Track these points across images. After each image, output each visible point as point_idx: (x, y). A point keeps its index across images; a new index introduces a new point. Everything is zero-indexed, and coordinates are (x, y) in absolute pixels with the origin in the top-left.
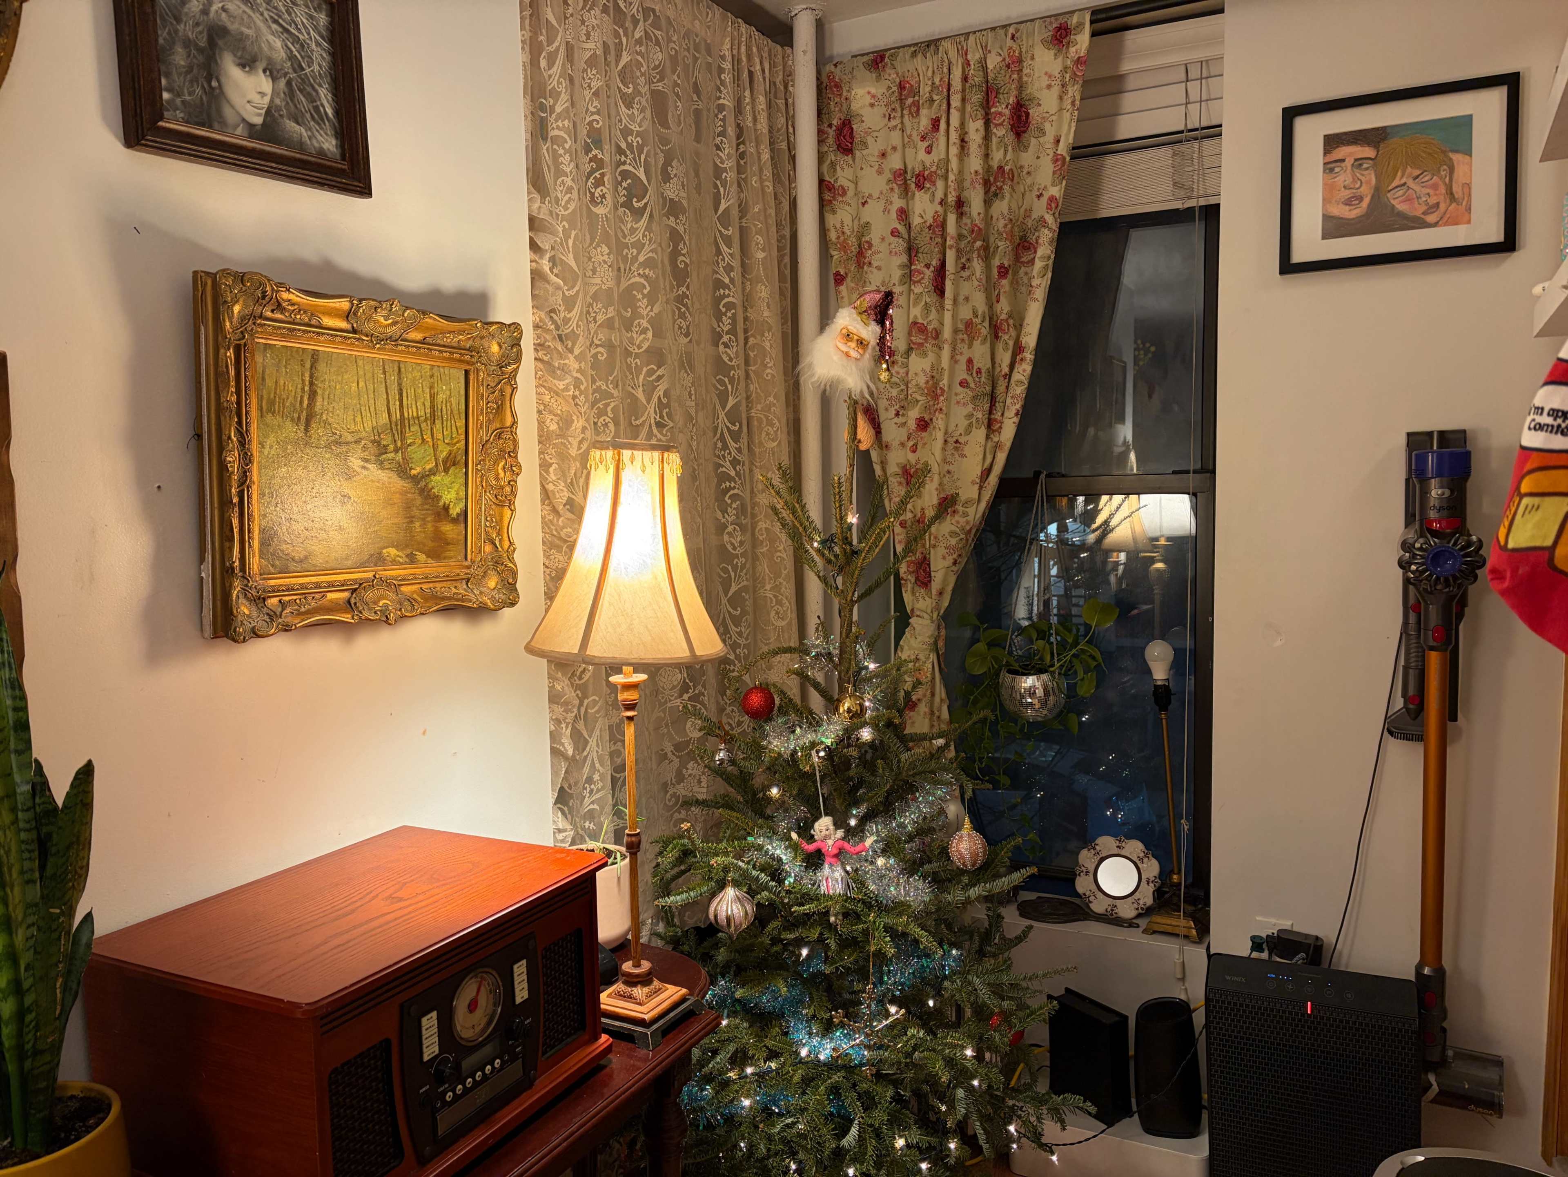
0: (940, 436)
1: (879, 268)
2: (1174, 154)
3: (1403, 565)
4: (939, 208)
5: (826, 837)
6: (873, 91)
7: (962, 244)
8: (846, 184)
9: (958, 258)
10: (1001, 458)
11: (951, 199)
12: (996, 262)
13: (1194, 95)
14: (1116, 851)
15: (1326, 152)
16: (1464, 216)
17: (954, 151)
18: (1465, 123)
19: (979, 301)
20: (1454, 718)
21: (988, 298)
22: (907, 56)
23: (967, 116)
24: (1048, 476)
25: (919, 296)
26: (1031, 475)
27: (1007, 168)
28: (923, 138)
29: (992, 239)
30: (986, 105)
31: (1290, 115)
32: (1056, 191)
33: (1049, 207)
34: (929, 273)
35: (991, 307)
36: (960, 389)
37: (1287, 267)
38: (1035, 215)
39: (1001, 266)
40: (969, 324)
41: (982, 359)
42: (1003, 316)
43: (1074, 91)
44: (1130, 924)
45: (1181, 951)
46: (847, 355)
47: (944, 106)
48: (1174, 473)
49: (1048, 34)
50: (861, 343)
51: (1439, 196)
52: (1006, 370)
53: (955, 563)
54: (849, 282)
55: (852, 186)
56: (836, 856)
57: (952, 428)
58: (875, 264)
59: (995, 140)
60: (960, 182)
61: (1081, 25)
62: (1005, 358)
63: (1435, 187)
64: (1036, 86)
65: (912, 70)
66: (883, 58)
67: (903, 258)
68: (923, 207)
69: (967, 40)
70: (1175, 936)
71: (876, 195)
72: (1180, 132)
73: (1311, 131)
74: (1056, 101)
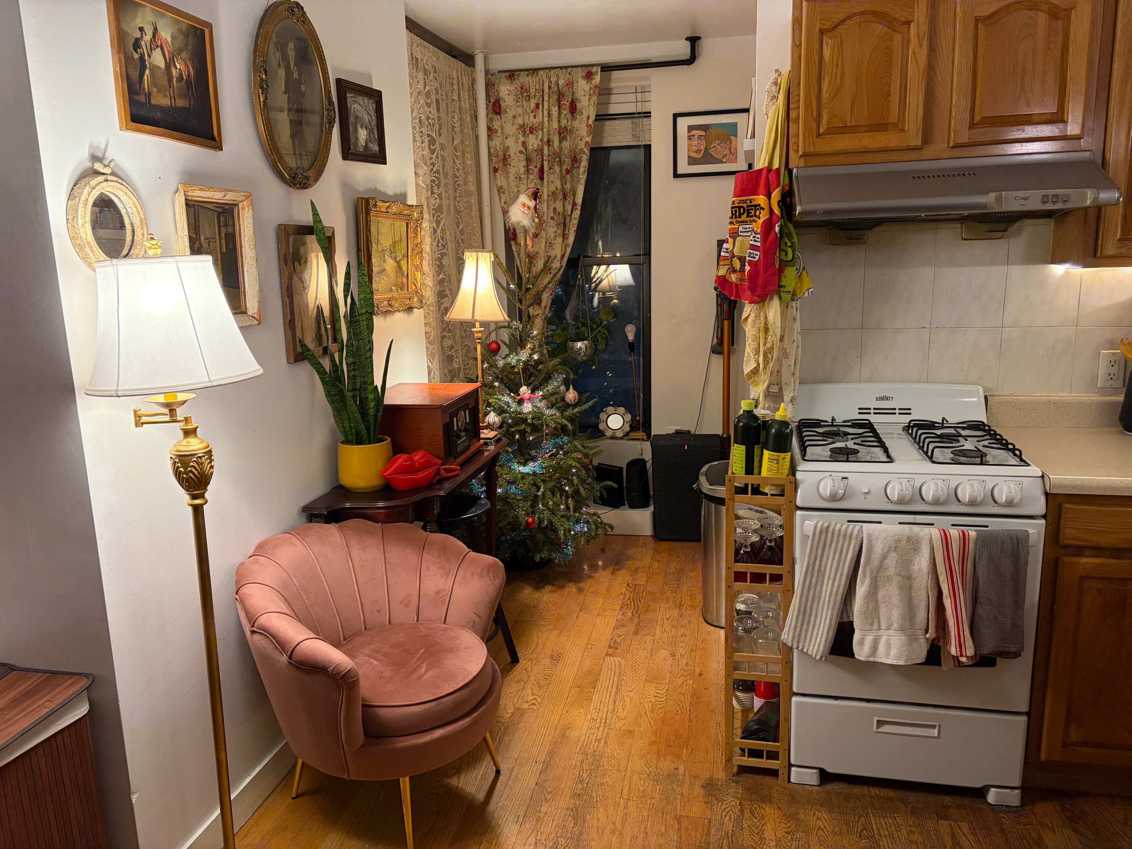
0: (544, 240)
1: (514, 167)
2: (632, 123)
3: (716, 289)
4: (540, 143)
5: (525, 393)
6: (509, 88)
7: (550, 158)
8: (497, 128)
9: (549, 164)
10: (569, 250)
11: (545, 139)
12: (564, 167)
13: (639, 99)
14: (614, 412)
15: (688, 132)
16: (735, 160)
17: (546, 119)
18: (735, 125)
19: (558, 183)
20: (733, 345)
21: (562, 182)
22: (525, 75)
23: (551, 105)
24: (584, 257)
25: (532, 180)
26: (576, 257)
27: (568, 128)
28: (532, 112)
29: (562, 157)
30: (559, 101)
31: (676, 116)
32: (588, 139)
33: (586, 145)
34: (536, 170)
35: (562, 186)
36: (550, 220)
37: (676, 175)
38: (579, 147)
39: (567, 169)
40: (554, 193)
41: (560, 209)
42: (568, 191)
43: (595, 98)
44: (622, 438)
45: (641, 444)
46: (524, 212)
47: (541, 99)
48: (634, 255)
49: (584, 74)
50: (528, 207)
51: (727, 152)
52: (569, 213)
53: (551, 295)
54: (500, 172)
55: (500, 129)
56: (529, 399)
57: (548, 237)
58: (512, 164)
59: (563, 115)
60: (548, 132)
61: (597, 72)
62: (569, 208)
63: (725, 148)
64: (579, 95)
65: (527, 82)
66: (514, 75)
67: (525, 163)
68: (533, 142)
69: (550, 72)
70: (639, 439)
71: (511, 134)
72: (634, 114)
73: (683, 123)
74: (587, 101)
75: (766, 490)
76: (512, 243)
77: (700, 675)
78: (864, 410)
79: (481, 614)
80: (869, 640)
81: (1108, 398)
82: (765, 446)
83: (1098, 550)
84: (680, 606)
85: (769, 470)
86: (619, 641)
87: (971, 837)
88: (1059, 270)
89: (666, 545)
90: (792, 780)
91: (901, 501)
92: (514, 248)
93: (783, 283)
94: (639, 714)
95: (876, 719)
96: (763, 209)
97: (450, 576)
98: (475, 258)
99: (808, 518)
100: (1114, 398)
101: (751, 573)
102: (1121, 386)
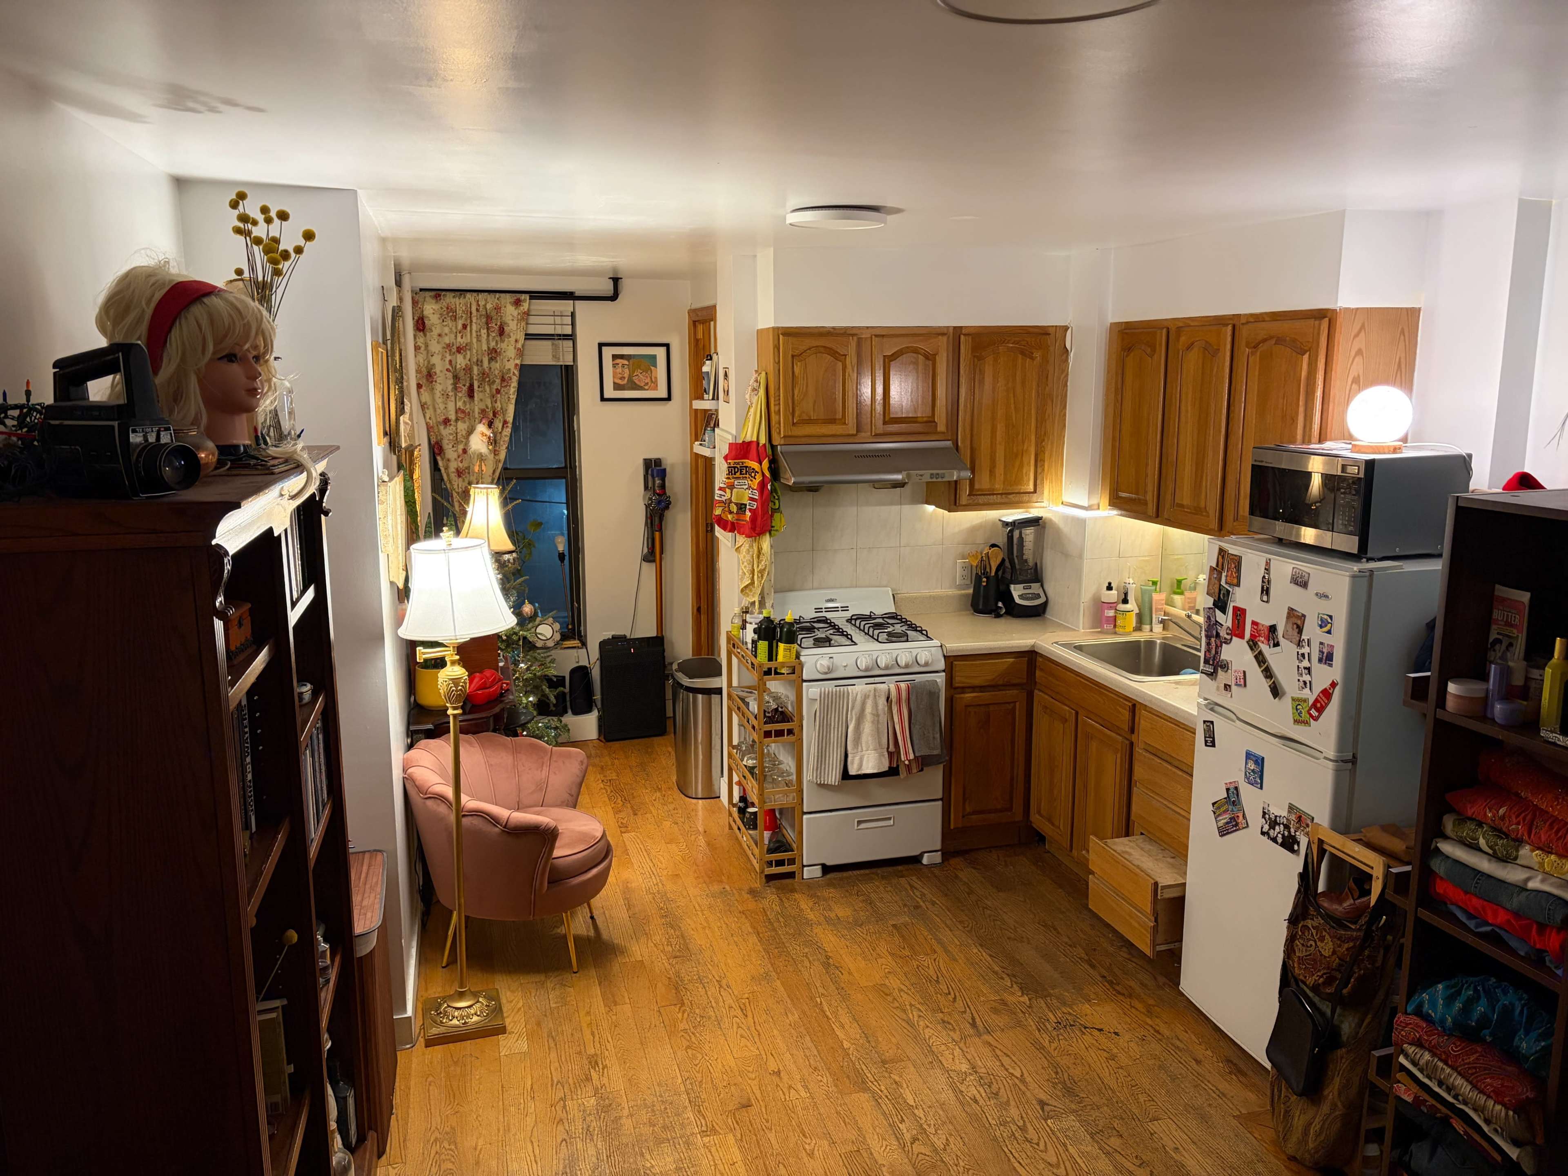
1: (440, 384)
2: (553, 344)
4: (469, 363)
6: (434, 307)
7: (480, 377)
8: (421, 344)
9: (478, 383)
11: (474, 359)
12: (495, 387)
13: (558, 322)
14: (542, 622)
15: (613, 360)
16: (656, 388)
17: (475, 340)
19: (489, 402)
20: (665, 553)
21: (492, 401)
22: (451, 296)
23: (479, 326)
25: (461, 398)
27: (497, 349)
28: (460, 333)
29: (492, 377)
30: (487, 323)
31: (601, 345)
32: (517, 359)
33: (514, 366)
34: (465, 389)
35: (493, 404)
37: (603, 399)
38: (508, 368)
39: (497, 389)
40: (484, 411)
42: (498, 408)
44: (556, 647)
45: (577, 652)
46: (482, 441)
47: (469, 321)
49: (512, 300)
51: (648, 380)
52: (500, 430)
54: (424, 388)
55: (423, 346)
58: (438, 381)
59: (491, 338)
60: (477, 352)
61: (525, 298)
63: (647, 377)
64: (507, 319)
65: (453, 303)
66: (440, 295)
67: (451, 381)
68: (461, 361)
69: (478, 295)
70: (574, 647)
71: (437, 352)
72: (553, 335)
73: (608, 352)
74: (515, 327)
75: (783, 671)
76: (438, 458)
77: (705, 832)
78: (819, 610)
79: (573, 793)
80: (857, 759)
81: (963, 592)
82: (780, 640)
83: (973, 688)
84: (660, 790)
85: (784, 657)
86: (624, 822)
87: (919, 883)
88: (930, 508)
89: (616, 745)
90: (805, 877)
91: (867, 670)
92: (440, 463)
93: (773, 525)
94: (675, 864)
95: (856, 820)
96: (756, 472)
97: (544, 768)
98: (485, 494)
99: (811, 687)
100: (967, 591)
101: (775, 731)
102: (969, 583)
